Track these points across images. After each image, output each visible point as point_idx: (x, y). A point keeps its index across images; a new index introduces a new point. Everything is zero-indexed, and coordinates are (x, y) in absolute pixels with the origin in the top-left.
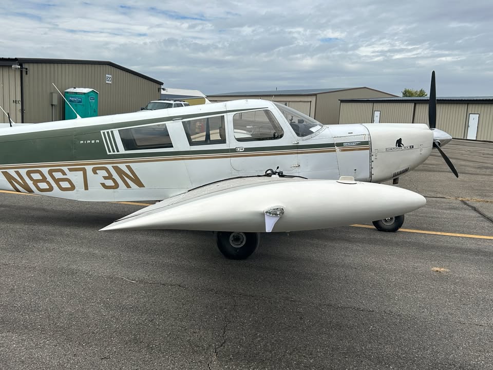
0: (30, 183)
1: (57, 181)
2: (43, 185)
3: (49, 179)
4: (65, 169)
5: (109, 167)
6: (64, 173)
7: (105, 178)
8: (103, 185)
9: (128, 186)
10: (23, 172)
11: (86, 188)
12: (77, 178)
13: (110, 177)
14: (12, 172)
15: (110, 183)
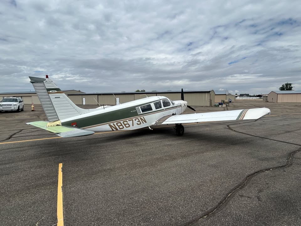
0: (117, 127)
1: (125, 125)
2: (121, 127)
3: (123, 125)
4: (127, 120)
5: (139, 118)
6: (127, 122)
7: (138, 122)
8: (137, 124)
9: (143, 123)
10: (115, 123)
11: (133, 126)
12: (130, 123)
13: (139, 121)
14: (112, 124)
15: (139, 123)
